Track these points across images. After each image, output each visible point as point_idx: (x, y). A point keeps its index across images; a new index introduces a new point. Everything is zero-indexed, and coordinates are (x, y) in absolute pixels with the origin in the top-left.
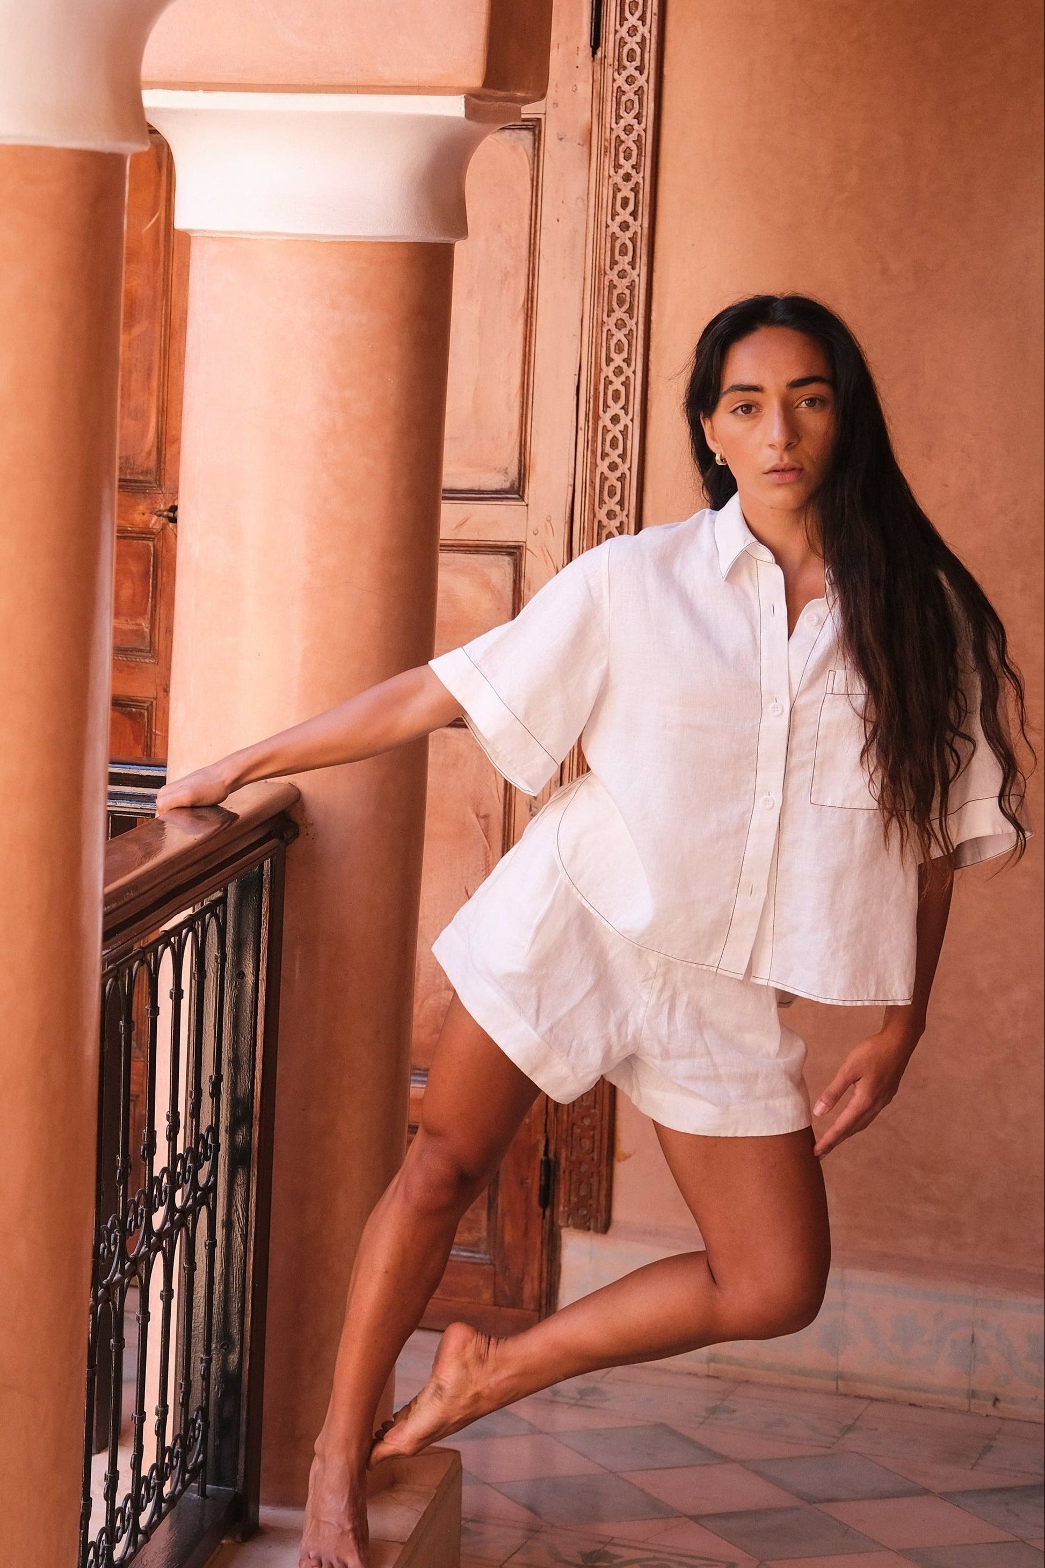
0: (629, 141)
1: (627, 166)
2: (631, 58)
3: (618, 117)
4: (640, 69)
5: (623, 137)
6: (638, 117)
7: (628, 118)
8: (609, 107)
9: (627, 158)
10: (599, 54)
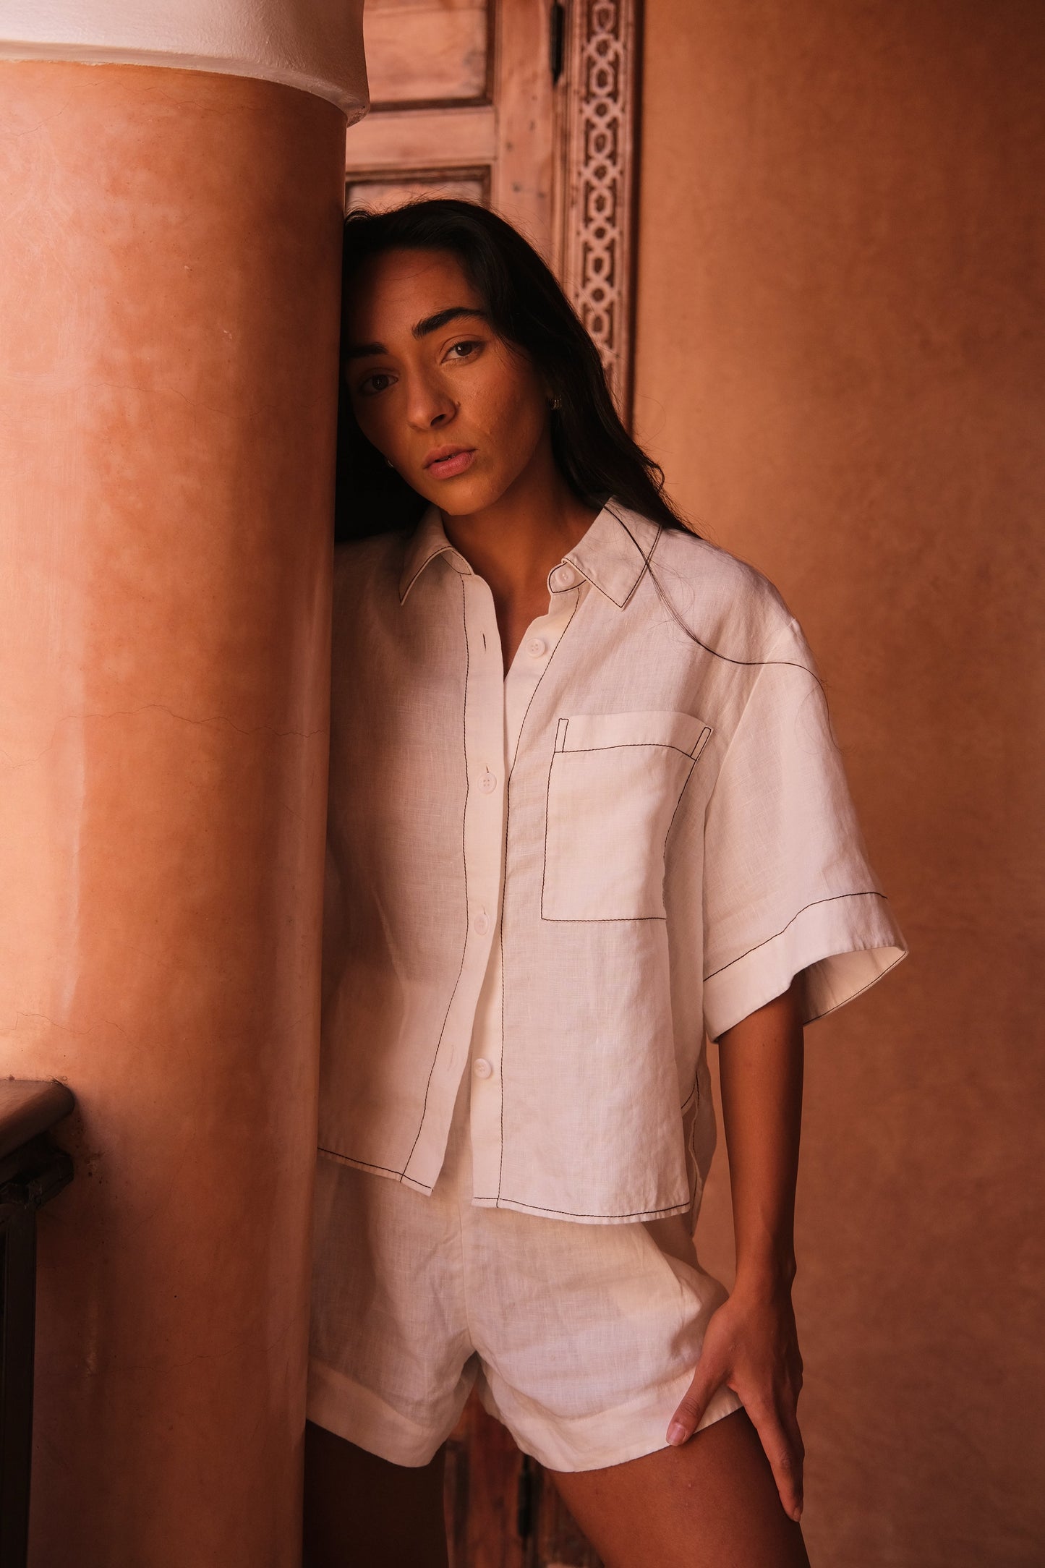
0: (602, 188)
1: (599, 219)
2: (602, 82)
3: (588, 158)
4: (614, 95)
5: (595, 182)
6: (613, 156)
7: (600, 159)
8: (576, 145)
9: (600, 207)
10: (562, 81)
